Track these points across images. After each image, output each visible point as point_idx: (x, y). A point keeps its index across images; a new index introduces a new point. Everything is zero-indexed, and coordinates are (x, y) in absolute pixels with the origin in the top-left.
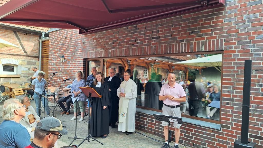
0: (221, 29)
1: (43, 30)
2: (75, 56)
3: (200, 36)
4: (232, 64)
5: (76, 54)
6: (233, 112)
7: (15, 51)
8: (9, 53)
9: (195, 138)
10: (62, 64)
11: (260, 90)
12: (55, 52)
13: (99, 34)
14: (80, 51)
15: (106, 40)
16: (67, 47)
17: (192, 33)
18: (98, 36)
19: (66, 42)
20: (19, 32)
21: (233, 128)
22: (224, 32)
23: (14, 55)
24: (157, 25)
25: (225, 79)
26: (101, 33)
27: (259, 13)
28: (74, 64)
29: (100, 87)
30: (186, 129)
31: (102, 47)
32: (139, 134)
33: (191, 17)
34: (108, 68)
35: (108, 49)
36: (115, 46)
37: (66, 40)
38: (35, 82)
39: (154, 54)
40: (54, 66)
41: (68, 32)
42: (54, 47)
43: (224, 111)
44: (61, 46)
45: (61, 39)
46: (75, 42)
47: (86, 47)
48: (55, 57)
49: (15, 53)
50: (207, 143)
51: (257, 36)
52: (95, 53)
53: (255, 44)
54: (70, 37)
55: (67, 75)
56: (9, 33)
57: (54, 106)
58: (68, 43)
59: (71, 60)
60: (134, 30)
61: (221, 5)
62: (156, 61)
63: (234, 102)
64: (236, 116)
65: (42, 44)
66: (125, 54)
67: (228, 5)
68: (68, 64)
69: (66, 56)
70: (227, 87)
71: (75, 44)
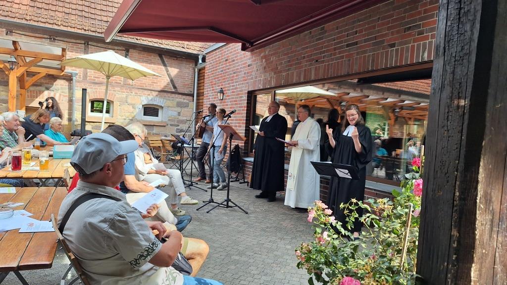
2: (236, 88)
3: (421, 33)
5: (238, 85)
7: (160, 86)
8: (151, 88)
10: (220, 103)
12: (212, 85)
13: (270, 48)
14: (244, 80)
15: (279, 56)
16: (228, 75)
17: (409, 28)
18: (269, 52)
19: (227, 66)
20: (166, 55)
23: (159, 91)
24: (354, 22)
26: (273, 47)
28: (235, 101)
31: (272, 70)
35: (280, 72)
36: (291, 65)
37: (226, 63)
39: (348, 75)
42: (211, 77)
44: (220, 74)
45: (220, 63)
46: (239, 66)
47: (252, 72)
48: (212, 93)
49: (160, 88)
52: (264, 80)
54: (232, 58)
56: (152, 58)
58: (228, 69)
59: (231, 95)
60: (320, 34)
65: (199, 74)
66: (304, 79)
68: (228, 102)
69: (226, 90)
71: (238, 69)
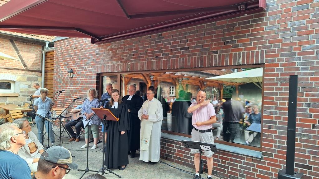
0: (262, 38)
1: (47, 39)
2: (86, 70)
3: (237, 46)
4: (275, 80)
5: (88, 67)
6: (276, 137)
7: (12, 65)
8: (4, 67)
9: (232, 169)
10: (71, 80)
11: (308, 111)
12: (62, 65)
13: (115, 43)
14: (93, 65)
15: (124, 50)
16: (77, 59)
17: (228, 42)
18: (114, 47)
19: (76, 53)
20: (17, 41)
21: (276, 156)
22: (265, 42)
23: (11, 69)
24: (185, 34)
25: (267, 98)
26: (118, 43)
27: (306, 20)
28: (84, 79)
29: (116, 107)
30: (220, 157)
31: (119, 59)
32: (164, 165)
33: (225, 24)
34: (127, 85)
35: (127, 62)
36: (135, 58)
37: (75, 51)
38: (37, 102)
39: (183, 68)
40: (60, 82)
41: (77, 41)
42: (60, 60)
43: (265, 135)
44: (69, 58)
45: (69, 50)
46: (87, 53)
47: (100, 59)
48: (62, 72)
49: (12, 66)
50: (245, 175)
51: (303, 47)
52: (111, 66)
53: (302, 56)
54: (80, 47)
55: (76, 93)
56: (4, 43)
57: (60, 132)
58: (77, 55)
59: (81, 75)
60: (158, 39)
61: (262, 10)
62: (185, 76)
63: (277, 125)
64: (279, 142)
65: (46, 55)
66: (147, 68)
67: (269, 10)
68: (78, 80)
69: (75, 71)
70: (269, 108)
71: (87, 56)
